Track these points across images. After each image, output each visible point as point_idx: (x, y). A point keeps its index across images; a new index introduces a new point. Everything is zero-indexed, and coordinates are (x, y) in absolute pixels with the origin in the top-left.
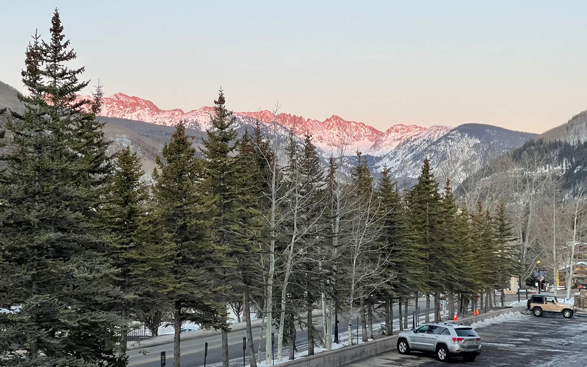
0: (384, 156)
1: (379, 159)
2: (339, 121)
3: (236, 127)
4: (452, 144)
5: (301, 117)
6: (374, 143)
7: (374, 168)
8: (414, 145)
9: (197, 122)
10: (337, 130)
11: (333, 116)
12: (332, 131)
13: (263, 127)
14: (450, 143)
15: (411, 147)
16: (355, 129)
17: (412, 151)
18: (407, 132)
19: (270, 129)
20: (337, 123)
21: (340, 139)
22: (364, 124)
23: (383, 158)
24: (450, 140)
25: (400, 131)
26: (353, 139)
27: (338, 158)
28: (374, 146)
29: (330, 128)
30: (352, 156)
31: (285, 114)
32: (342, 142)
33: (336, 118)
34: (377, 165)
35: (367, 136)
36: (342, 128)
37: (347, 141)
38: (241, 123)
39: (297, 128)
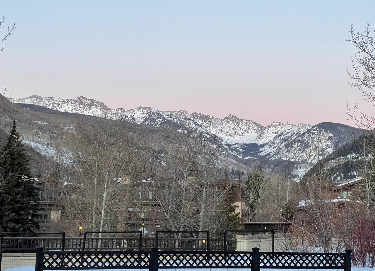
1: (262, 146)
2: (234, 118)
3: (161, 121)
4: (313, 136)
5: (208, 115)
6: (258, 134)
7: (258, 152)
8: (287, 137)
9: (134, 117)
10: (233, 125)
11: (230, 115)
12: (229, 126)
13: (180, 122)
15: (284, 138)
16: (245, 125)
17: (285, 141)
18: (282, 128)
19: (185, 123)
20: (233, 120)
21: (235, 131)
22: (252, 121)
23: (265, 145)
24: (312, 134)
25: (277, 127)
26: (244, 132)
27: (233, 144)
28: (259, 137)
29: (228, 123)
30: (243, 144)
31: (197, 113)
32: (236, 133)
33: (232, 116)
34: (260, 150)
35: (254, 130)
36: (236, 124)
37: (240, 133)
38: (164, 119)
39: (205, 123)
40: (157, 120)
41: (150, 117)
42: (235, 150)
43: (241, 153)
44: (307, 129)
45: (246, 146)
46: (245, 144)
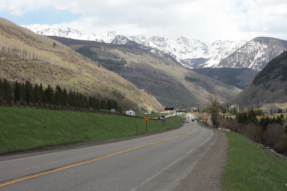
0: (211, 58)
1: (207, 60)
2: (185, 39)
3: (125, 42)
4: (250, 49)
5: (164, 38)
6: (205, 51)
7: (205, 64)
8: (228, 51)
9: (103, 40)
10: (184, 44)
11: (182, 37)
12: (181, 45)
13: (141, 42)
14: (249, 48)
15: (226, 53)
16: (194, 44)
17: (227, 54)
18: (223, 44)
19: (145, 43)
20: (184, 41)
21: (186, 49)
22: (199, 41)
23: (210, 59)
24: (249, 47)
25: (220, 44)
26: (193, 49)
27: (185, 60)
28: (205, 53)
29: (180, 43)
30: (193, 59)
31: (155, 36)
32: (187, 51)
33: (183, 38)
34: (207, 63)
35: (201, 48)
36: (187, 43)
37: (189, 51)
38: (128, 40)
39: (162, 44)
40: (122, 41)
41: (116, 39)
42: (187, 63)
43: (191, 65)
44: (244, 44)
45: (195, 61)
46: (195, 59)
